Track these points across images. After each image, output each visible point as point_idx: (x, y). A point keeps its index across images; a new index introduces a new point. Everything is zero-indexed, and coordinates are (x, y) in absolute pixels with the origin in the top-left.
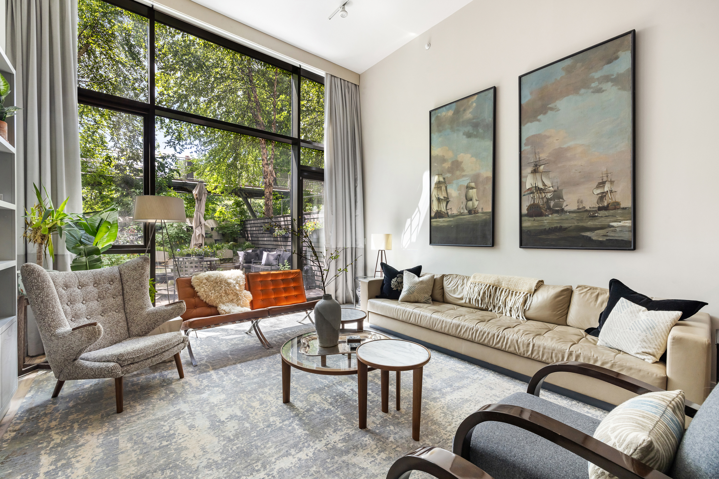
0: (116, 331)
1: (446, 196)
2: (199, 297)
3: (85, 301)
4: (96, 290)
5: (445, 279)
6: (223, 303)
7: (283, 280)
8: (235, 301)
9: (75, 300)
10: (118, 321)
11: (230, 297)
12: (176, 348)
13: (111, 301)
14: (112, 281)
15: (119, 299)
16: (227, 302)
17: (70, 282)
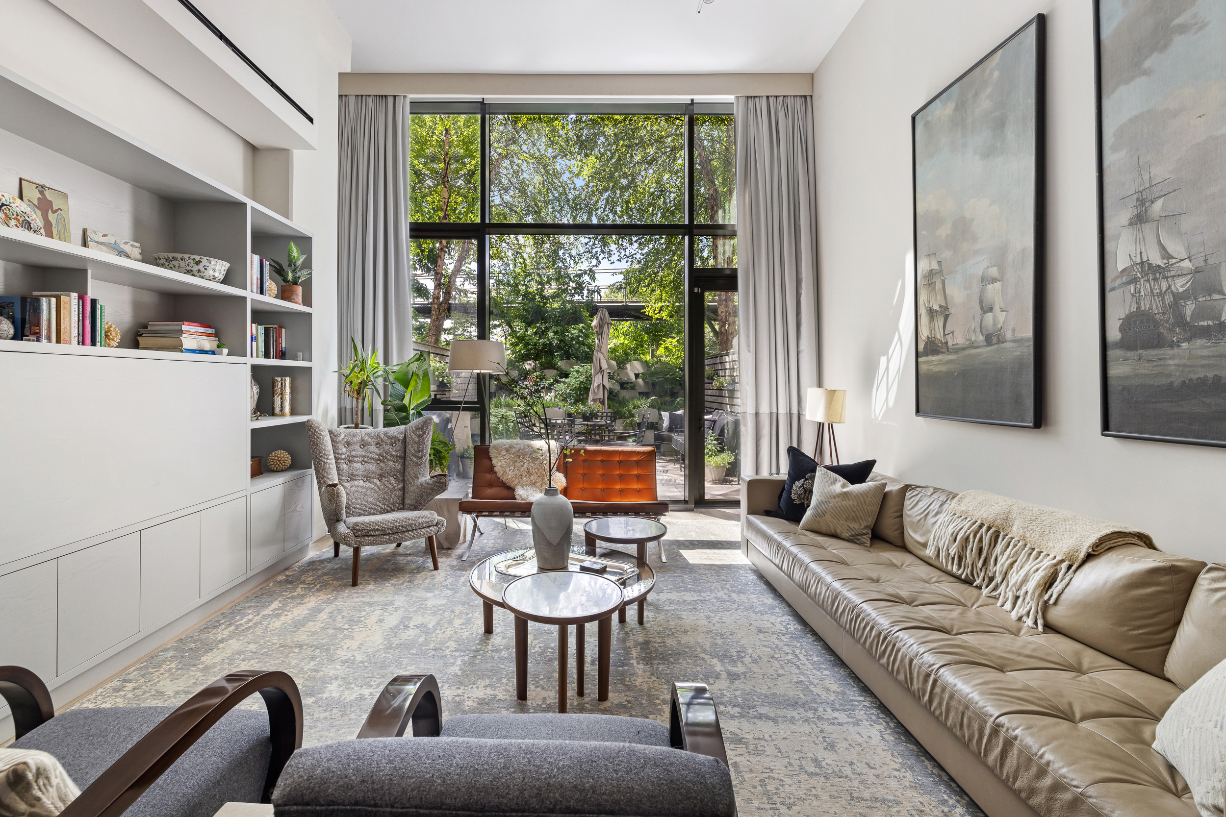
0: (389, 500)
1: (944, 304)
2: (496, 473)
3: (364, 461)
4: (377, 451)
5: (908, 494)
6: (522, 486)
7: (620, 462)
8: (539, 484)
9: (353, 460)
10: (393, 489)
11: (532, 478)
12: (425, 530)
13: (390, 465)
14: (395, 442)
15: (399, 464)
16: (527, 485)
17: (352, 440)
